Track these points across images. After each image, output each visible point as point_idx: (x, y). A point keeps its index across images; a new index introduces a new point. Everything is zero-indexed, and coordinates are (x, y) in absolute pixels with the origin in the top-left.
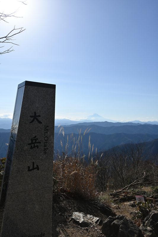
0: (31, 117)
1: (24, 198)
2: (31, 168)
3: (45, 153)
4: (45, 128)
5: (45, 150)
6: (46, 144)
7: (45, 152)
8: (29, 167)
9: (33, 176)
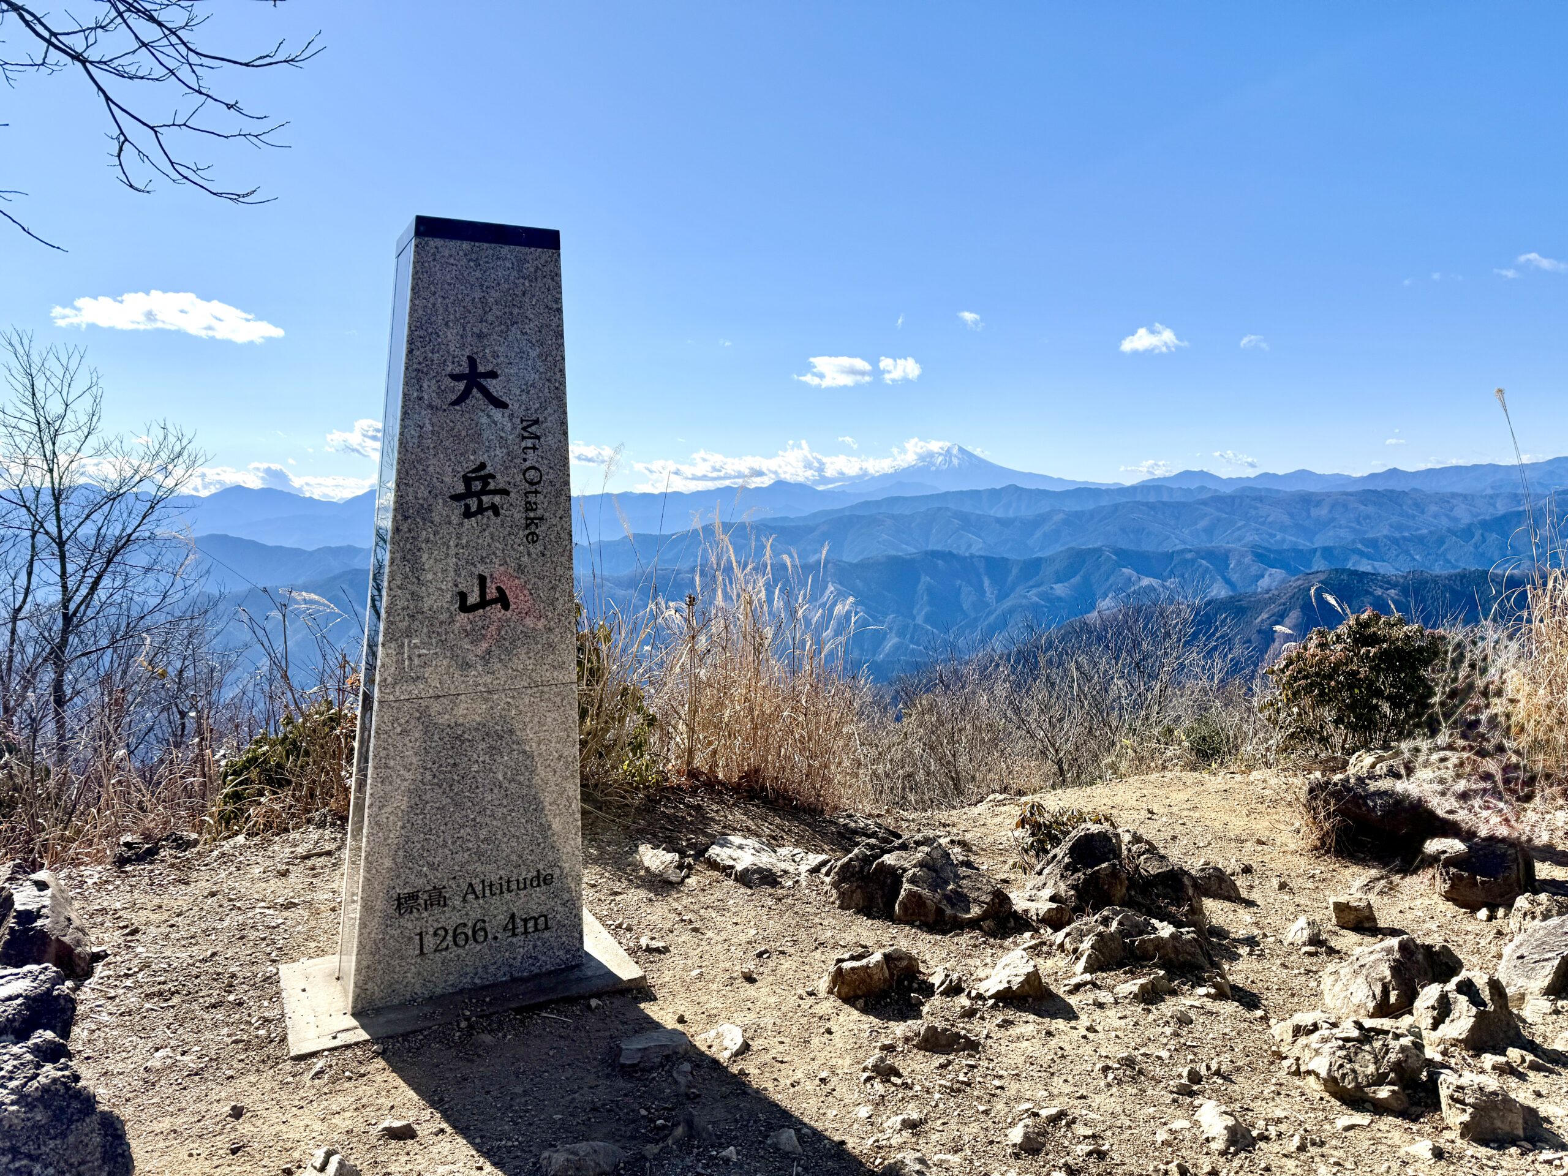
0: (455, 377)
1: (453, 725)
2: (473, 598)
3: (533, 538)
4: (524, 429)
5: (533, 527)
6: (532, 498)
7: (533, 533)
8: (463, 596)
9: (483, 632)
